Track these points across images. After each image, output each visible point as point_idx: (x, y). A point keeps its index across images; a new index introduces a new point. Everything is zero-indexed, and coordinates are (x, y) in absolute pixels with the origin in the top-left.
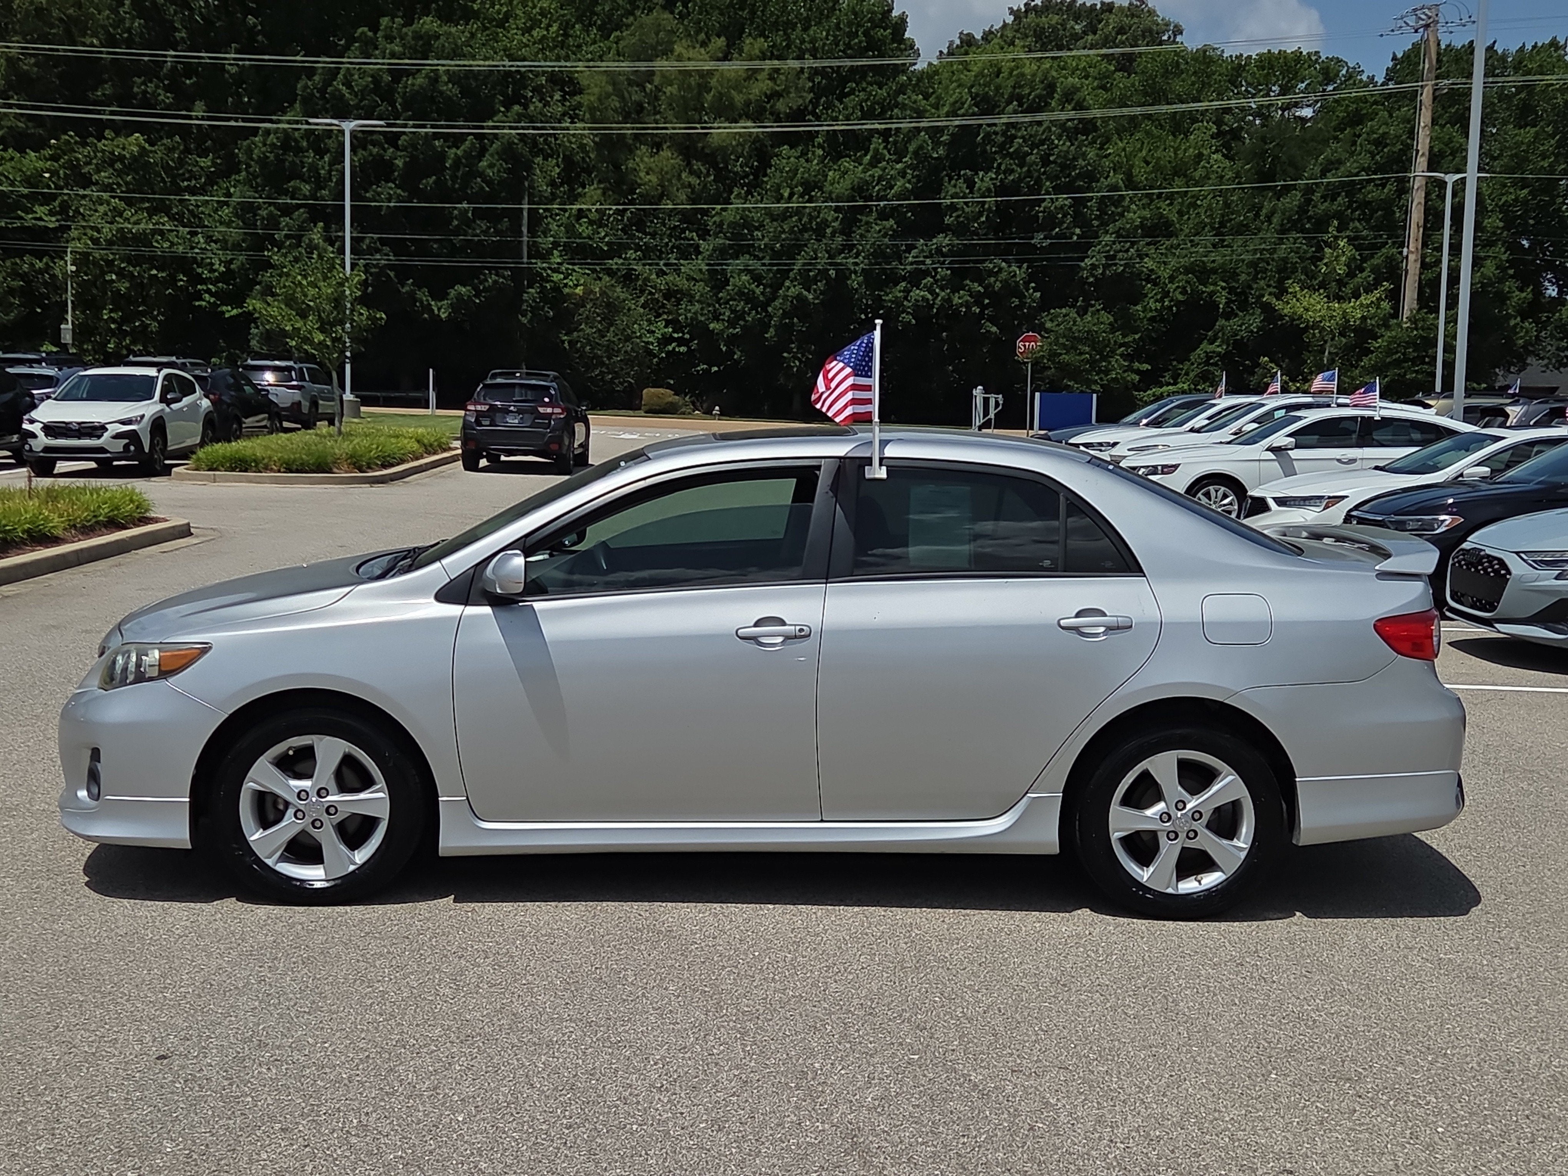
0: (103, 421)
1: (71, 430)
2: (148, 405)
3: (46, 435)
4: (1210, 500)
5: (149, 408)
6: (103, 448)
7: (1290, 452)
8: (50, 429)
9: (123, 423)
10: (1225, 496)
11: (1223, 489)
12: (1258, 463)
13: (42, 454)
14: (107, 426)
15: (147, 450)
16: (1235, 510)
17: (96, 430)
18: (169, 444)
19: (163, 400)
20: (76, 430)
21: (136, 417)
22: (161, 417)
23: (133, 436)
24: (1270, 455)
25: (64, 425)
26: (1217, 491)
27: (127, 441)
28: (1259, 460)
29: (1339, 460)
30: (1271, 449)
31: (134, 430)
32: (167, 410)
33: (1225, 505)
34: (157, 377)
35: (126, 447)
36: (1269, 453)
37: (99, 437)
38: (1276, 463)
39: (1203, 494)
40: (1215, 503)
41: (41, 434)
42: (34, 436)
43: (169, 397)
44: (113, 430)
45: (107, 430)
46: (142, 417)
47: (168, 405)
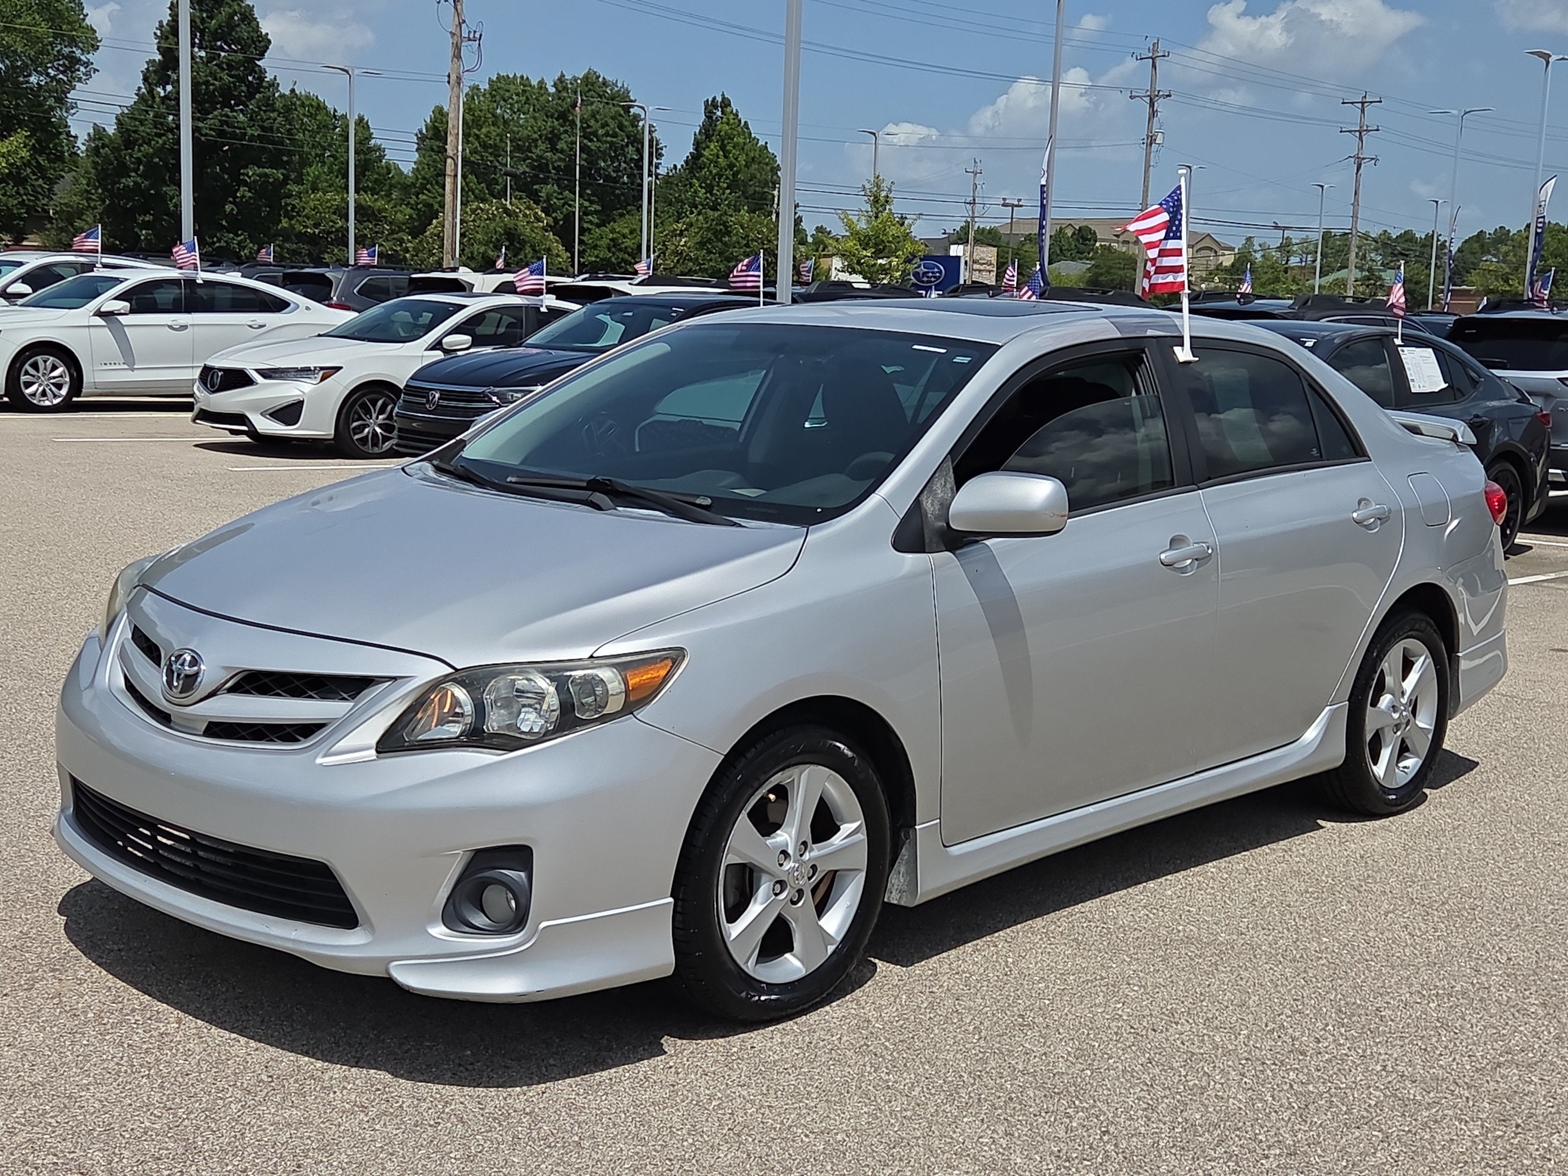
4: (38, 371)
7: (119, 317)
10: (54, 368)
11: (51, 358)
12: (87, 329)
16: (66, 383)
24: (99, 321)
26: (45, 362)
28: (89, 326)
29: (170, 327)
30: (99, 314)
33: (54, 378)
36: (97, 318)
38: (107, 329)
39: (31, 365)
40: (44, 374)
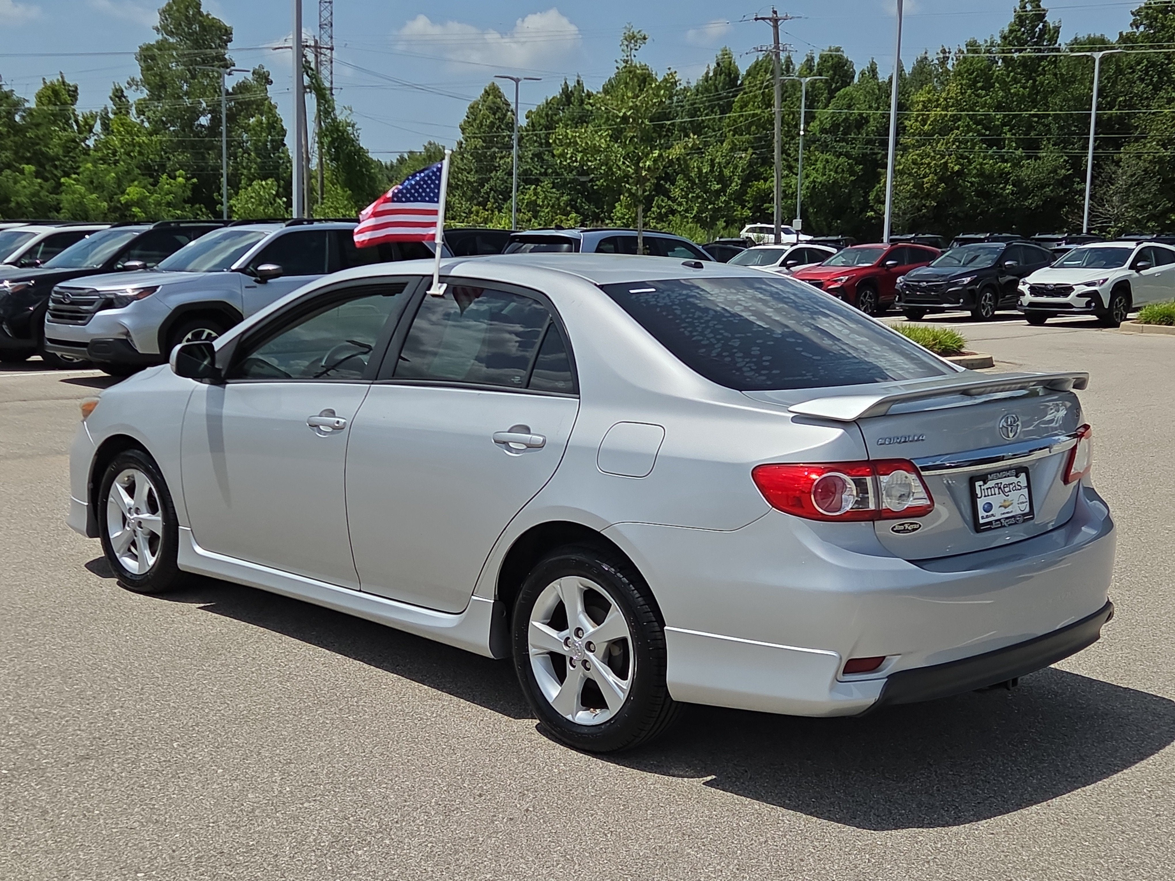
0: (1072, 283)
1: (1047, 290)
2: (1116, 271)
3: (1031, 294)
5: (1115, 274)
6: (1069, 304)
8: (1035, 290)
9: (1088, 284)
13: (1027, 308)
14: (1074, 287)
15: (1106, 306)
17: (1065, 290)
18: (1134, 302)
19: (1132, 267)
20: (1051, 290)
21: (1099, 281)
22: (1127, 281)
23: (1094, 296)
25: (1043, 286)
27: (1089, 299)
31: (1096, 291)
32: (1137, 275)
34: (1134, 249)
35: (1088, 304)
37: (1067, 295)
41: (1027, 293)
42: (1023, 294)
43: (1139, 264)
44: (1078, 291)
45: (1074, 290)
46: (1105, 280)
47: (1138, 272)
